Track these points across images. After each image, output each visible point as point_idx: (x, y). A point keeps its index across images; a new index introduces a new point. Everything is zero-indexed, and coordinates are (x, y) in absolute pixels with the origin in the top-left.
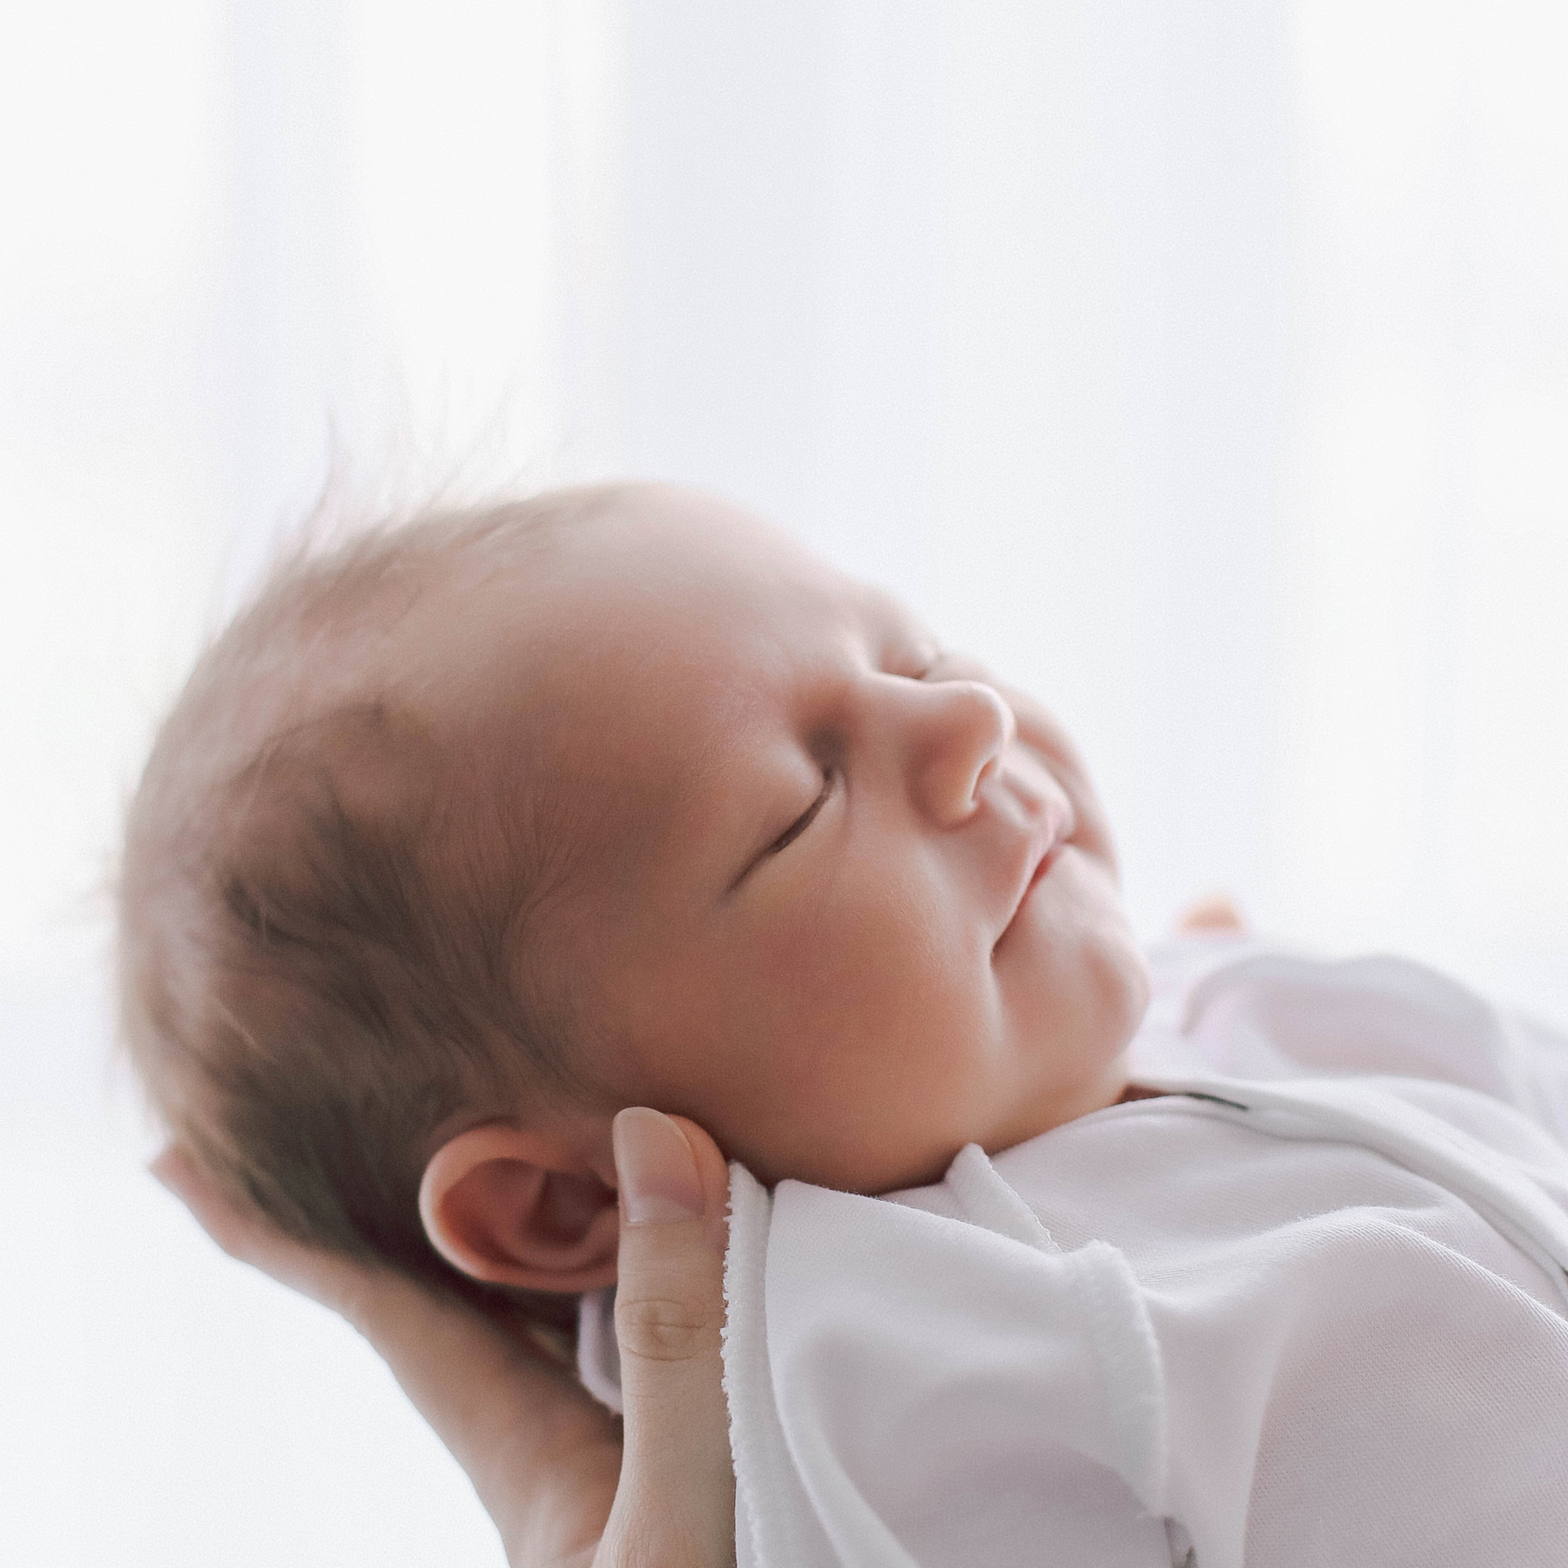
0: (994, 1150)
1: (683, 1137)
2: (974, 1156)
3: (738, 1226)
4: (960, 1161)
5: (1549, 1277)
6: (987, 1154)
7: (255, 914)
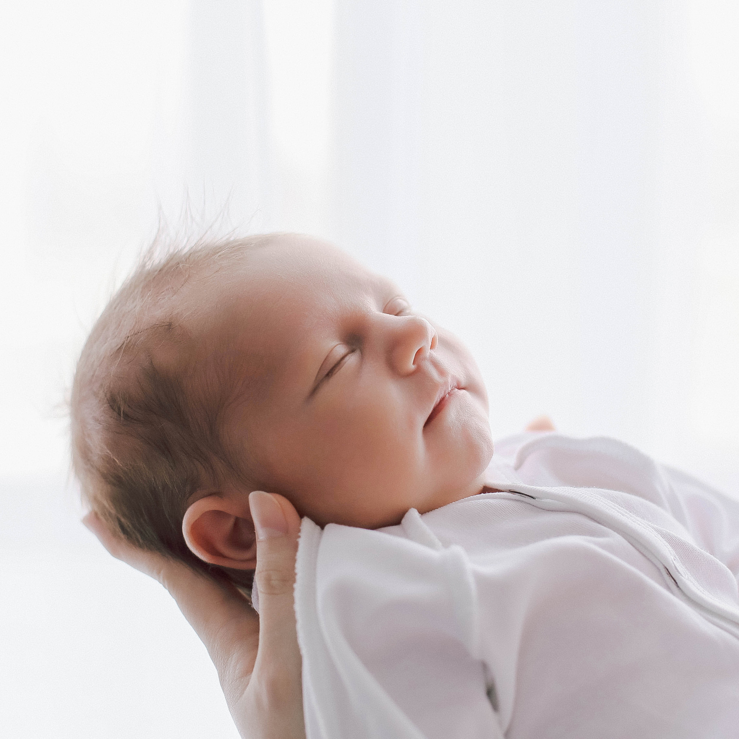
0: (423, 512)
1: (276, 502)
2: (413, 513)
3: (302, 542)
4: (407, 515)
5: (658, 569)
6: (419, 513)
7: (119, 409)
